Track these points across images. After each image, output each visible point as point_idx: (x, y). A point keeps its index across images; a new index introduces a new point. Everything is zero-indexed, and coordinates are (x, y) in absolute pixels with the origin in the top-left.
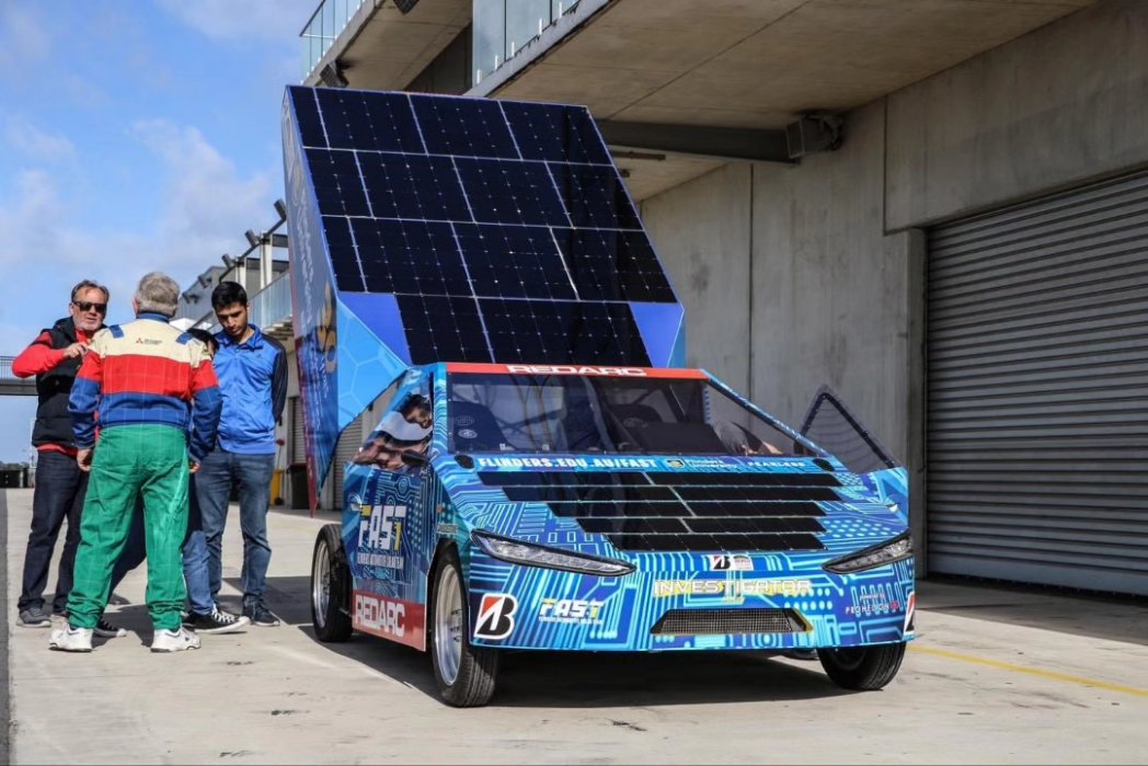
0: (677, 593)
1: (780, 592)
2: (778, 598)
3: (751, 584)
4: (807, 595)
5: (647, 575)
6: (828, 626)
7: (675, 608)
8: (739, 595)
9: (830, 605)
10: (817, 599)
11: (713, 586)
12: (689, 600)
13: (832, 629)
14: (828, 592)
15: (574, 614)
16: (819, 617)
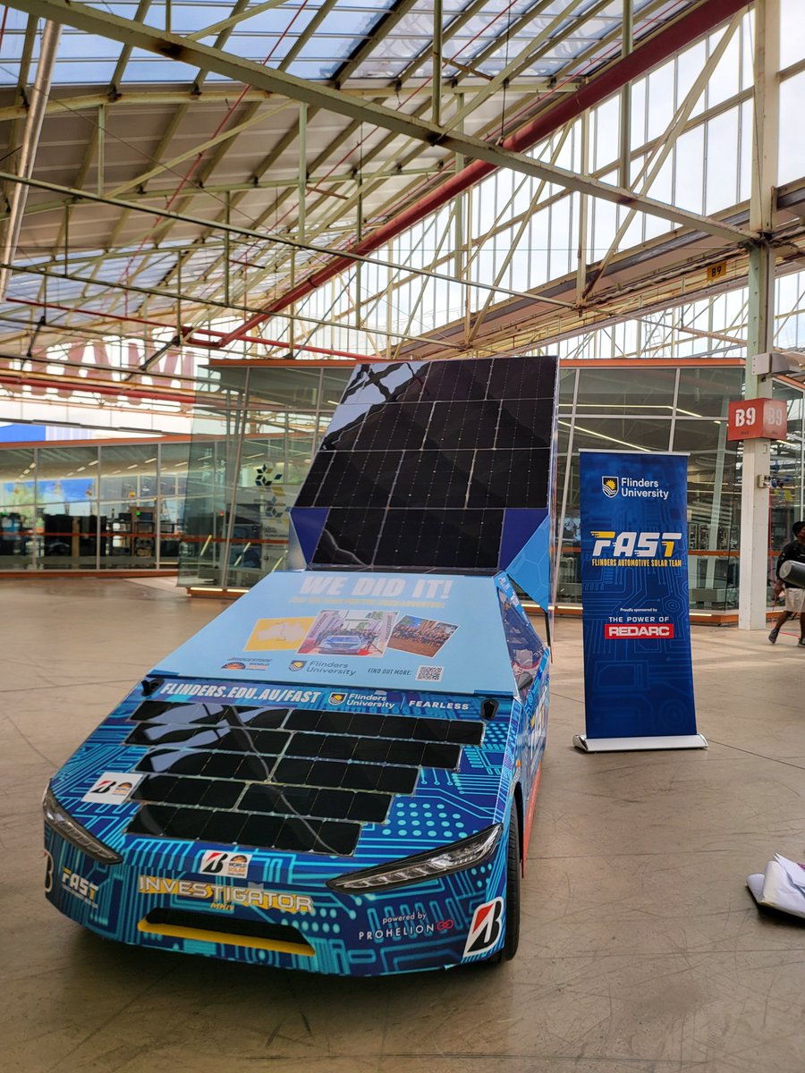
0: (163, 892)
1: (275, 906)
2: (273, 912)
3: (243, 893)
4: (308, 913)
5: (132, 868)
6: (335, 952)
7: (162, 906)
8: (229, 903)
9: (336, 929)
10: (319, 920)
11: (201, 890)
12: (176, 900)
13: (339, 956)
14: (333, 914)
15: (81, 891)
16: (323, 941)
